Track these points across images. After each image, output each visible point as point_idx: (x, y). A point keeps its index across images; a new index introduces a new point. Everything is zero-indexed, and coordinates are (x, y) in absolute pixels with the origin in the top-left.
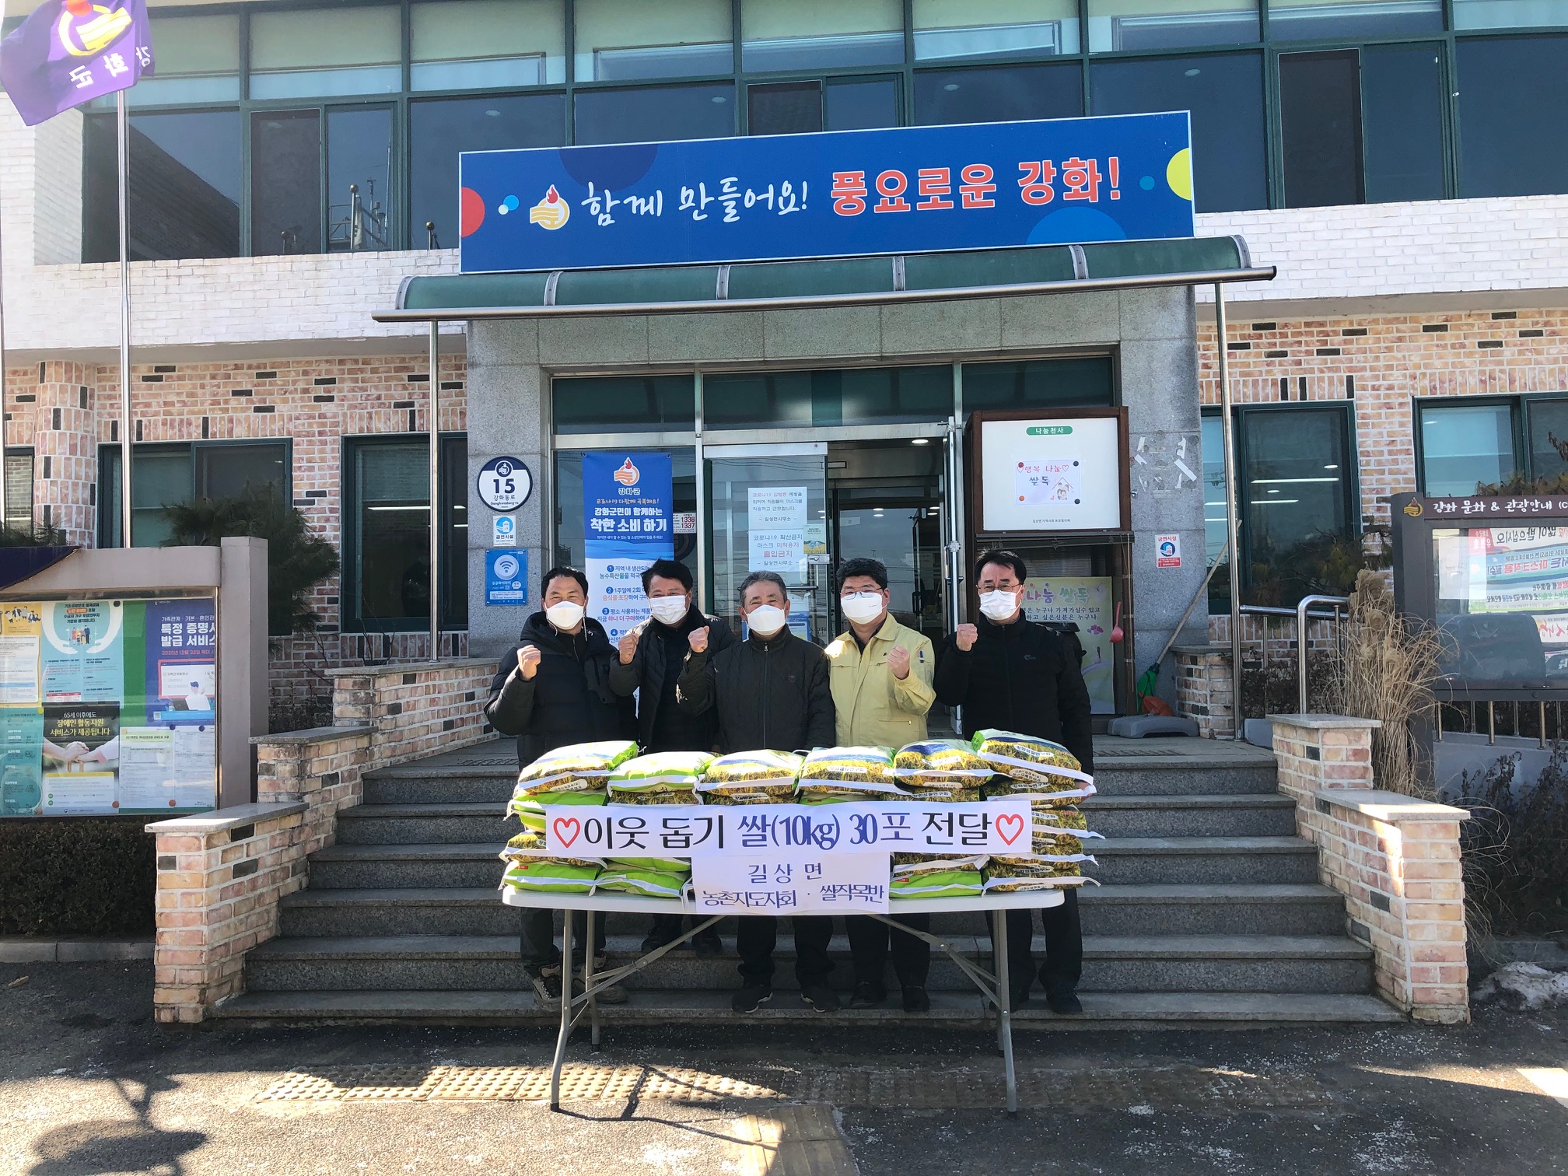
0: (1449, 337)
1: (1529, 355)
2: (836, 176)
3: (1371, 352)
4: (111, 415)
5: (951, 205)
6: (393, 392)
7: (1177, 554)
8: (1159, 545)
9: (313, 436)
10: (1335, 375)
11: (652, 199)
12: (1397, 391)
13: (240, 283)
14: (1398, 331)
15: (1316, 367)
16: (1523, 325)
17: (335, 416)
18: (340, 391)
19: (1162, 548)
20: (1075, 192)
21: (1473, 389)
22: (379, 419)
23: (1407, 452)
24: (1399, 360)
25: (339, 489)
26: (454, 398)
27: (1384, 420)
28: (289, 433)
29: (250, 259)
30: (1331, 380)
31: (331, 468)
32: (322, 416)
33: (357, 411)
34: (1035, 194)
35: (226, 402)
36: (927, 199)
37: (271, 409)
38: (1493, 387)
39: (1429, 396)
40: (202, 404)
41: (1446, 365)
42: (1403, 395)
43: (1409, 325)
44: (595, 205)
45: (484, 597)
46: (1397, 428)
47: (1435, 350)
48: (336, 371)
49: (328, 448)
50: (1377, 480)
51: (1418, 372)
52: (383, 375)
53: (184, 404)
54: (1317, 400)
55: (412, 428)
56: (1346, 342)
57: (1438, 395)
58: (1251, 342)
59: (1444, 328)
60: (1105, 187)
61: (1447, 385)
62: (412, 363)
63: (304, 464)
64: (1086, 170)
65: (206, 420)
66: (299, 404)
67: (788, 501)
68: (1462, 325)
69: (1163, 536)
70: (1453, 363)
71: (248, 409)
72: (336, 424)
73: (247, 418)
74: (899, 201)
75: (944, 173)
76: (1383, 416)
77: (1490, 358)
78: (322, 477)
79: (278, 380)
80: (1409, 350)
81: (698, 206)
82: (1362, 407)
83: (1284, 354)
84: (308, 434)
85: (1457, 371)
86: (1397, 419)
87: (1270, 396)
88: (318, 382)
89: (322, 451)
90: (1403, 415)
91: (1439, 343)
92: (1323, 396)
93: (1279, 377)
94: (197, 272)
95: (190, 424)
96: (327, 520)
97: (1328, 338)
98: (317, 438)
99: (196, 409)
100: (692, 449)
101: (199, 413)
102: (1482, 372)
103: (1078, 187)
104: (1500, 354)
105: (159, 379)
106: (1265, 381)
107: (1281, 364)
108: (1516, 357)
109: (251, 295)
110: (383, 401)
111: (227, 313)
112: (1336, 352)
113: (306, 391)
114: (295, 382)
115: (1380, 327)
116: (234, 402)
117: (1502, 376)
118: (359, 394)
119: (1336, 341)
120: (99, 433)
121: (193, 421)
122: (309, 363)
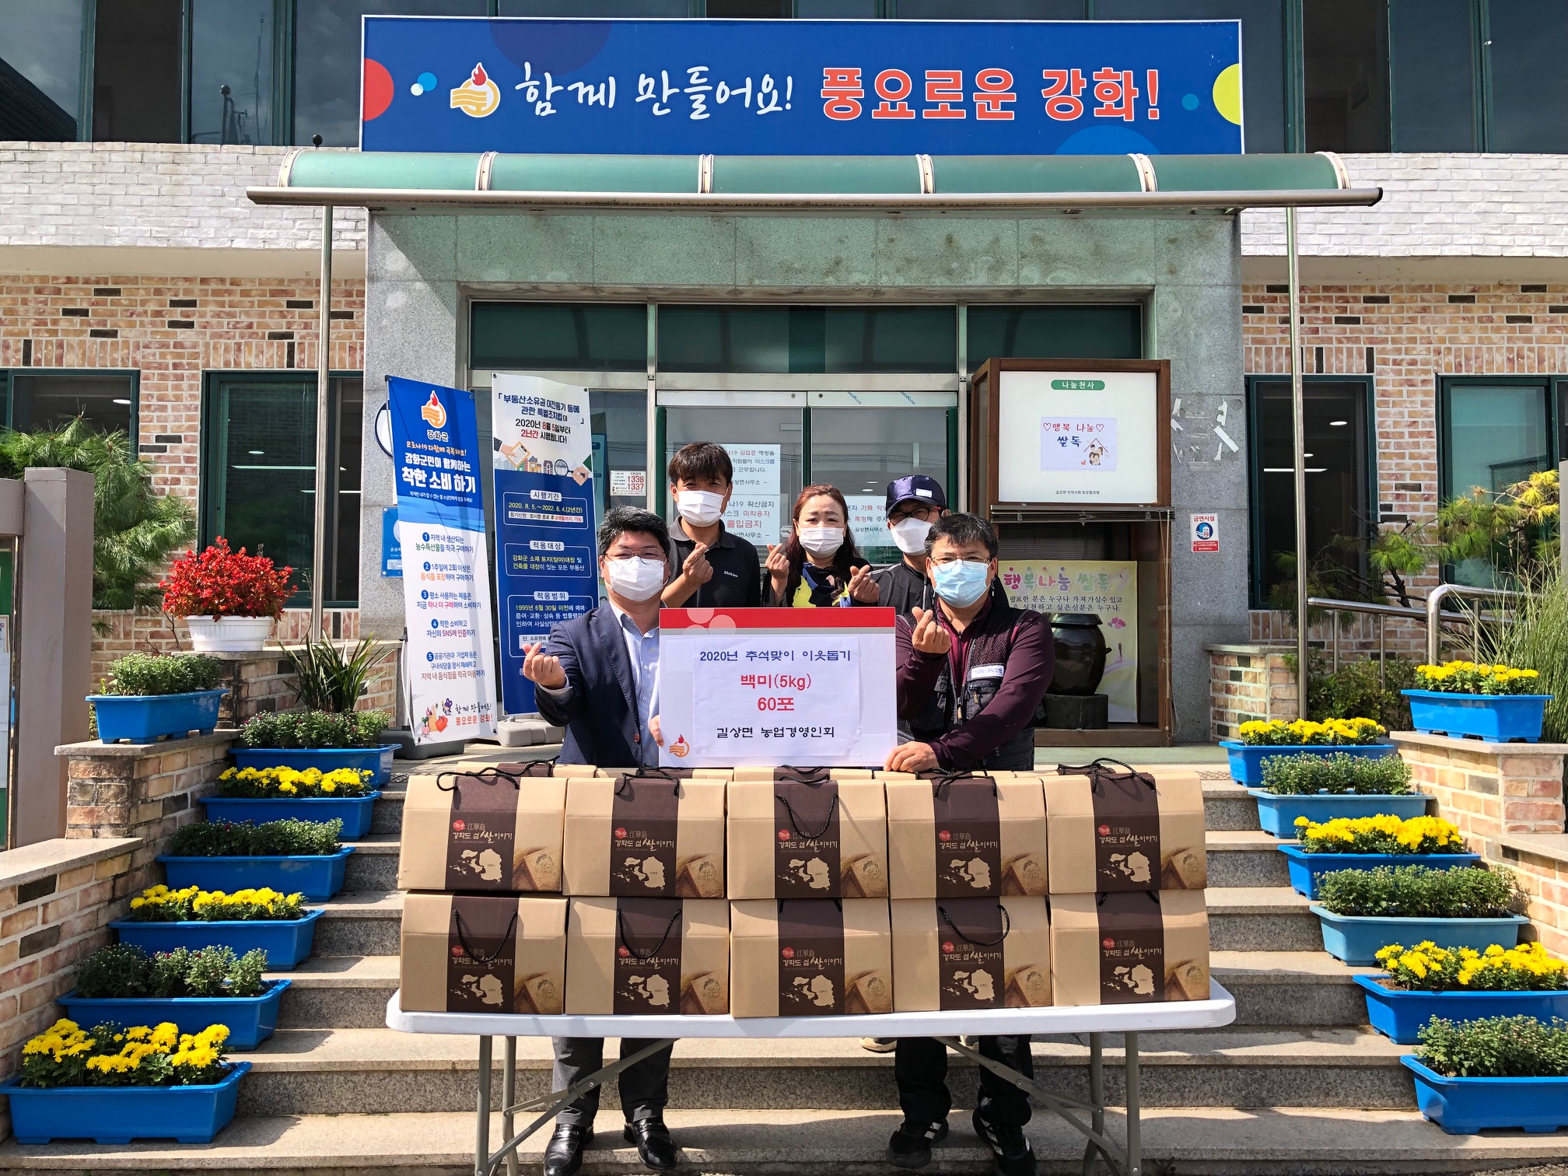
0: (1477, 309)
1: (1559, 333)
2: (827, 73)
3: (1393, 322)
5: (963, 115)
6: (267, 320)
7: (1215, 537)
8: (1194, 525)
9: (167, 368)
10: (1354, 346)
11: (603, 86)
12: (1419, 366)
13: (74, 173)
14: (1423, 300)
15: (1334, 336)
16: (1554, 299)
17: (194, 346)
18: (202, 315)
19: (1198, 529)
20: (1107, 106)
21: (1500, 367)
22: (250, 352)
23: (1429, 434)
24: (1422, 332)
25: (198, 434)
26: (343, 330)
27: (1405, 398)
28: (135, 364)
29: (88, 145)
30: (1350, 351)
31: (188, 408)
32: (177, 345)
33: (223, 341)
34: (1060, 108)
35: (55, 322)
36: (935, 105)
37: (113, 334)
38: (1521, 367)
39: (1454, 374)
40: (24, 323)
41: (1472, 340)
42: (1427, 372)
43: (1434, 293)
44: (531, 90)
45: (380, 567)
46: (1419, 408)
47: (1461, 324)
48: (196, 292)
49: (185, 384)
50: (1397, 465)
51: (1443, 347)
52: (256, 299)
54: (1335, 374)
55: (291, 364)
56: (1366, 310)
57: (1464, 373)
58: (1265, 305)
59: (1470, 299)
60: (1142, 104)
61: (1472, 362)
62: (293, 287)
63: (154, 402)
64: (1120, 83)
65: (27, 343)
66: (150, 329)
67: (757, 461)
68: (1490, 297)
69: (1199, 515)
70: (1480, 338)
71: (81, 333)
72: (196, 356)
73: (82, 344)
74: (902, 108)
75: (956, 76)
76: (1405, 394)
77: (1518, 335)
78: (177, 419)
79: (123, 298)
80: (1434, 322)
81: (659, 99)
82: (1381, 383)
84: (160, 367)
85: (1484, 347)
86: (1419, 398)
87: (1283, 367)
88: (174, 304)
89: (176, 388)
90: (1426, 393)
91: (1465, 315)
92: (1340, 369)
94: (20, 157)
95: (7, 347)
96: (182, 471)
97: (1348, 305)
98: (171, 371)
99: (16, 329)
100: (643, 395)
101: (19, 334)
102: (1510, 350)
103: (1111, 103)
104: (1529, 330)
106: (1279, 349)
108: (1546, 334)
109: (89, 189)
110: (255, 330)
111: (58, 210)
112: (1356, 321)
113: (158, 314)
114: (144, 303)
115: (1405, 295)
116: (65, 323)
117: (1532, 355)
118: (225, 321)
119: (1355, 309)
121: (12, 344)
122: (163, 280)
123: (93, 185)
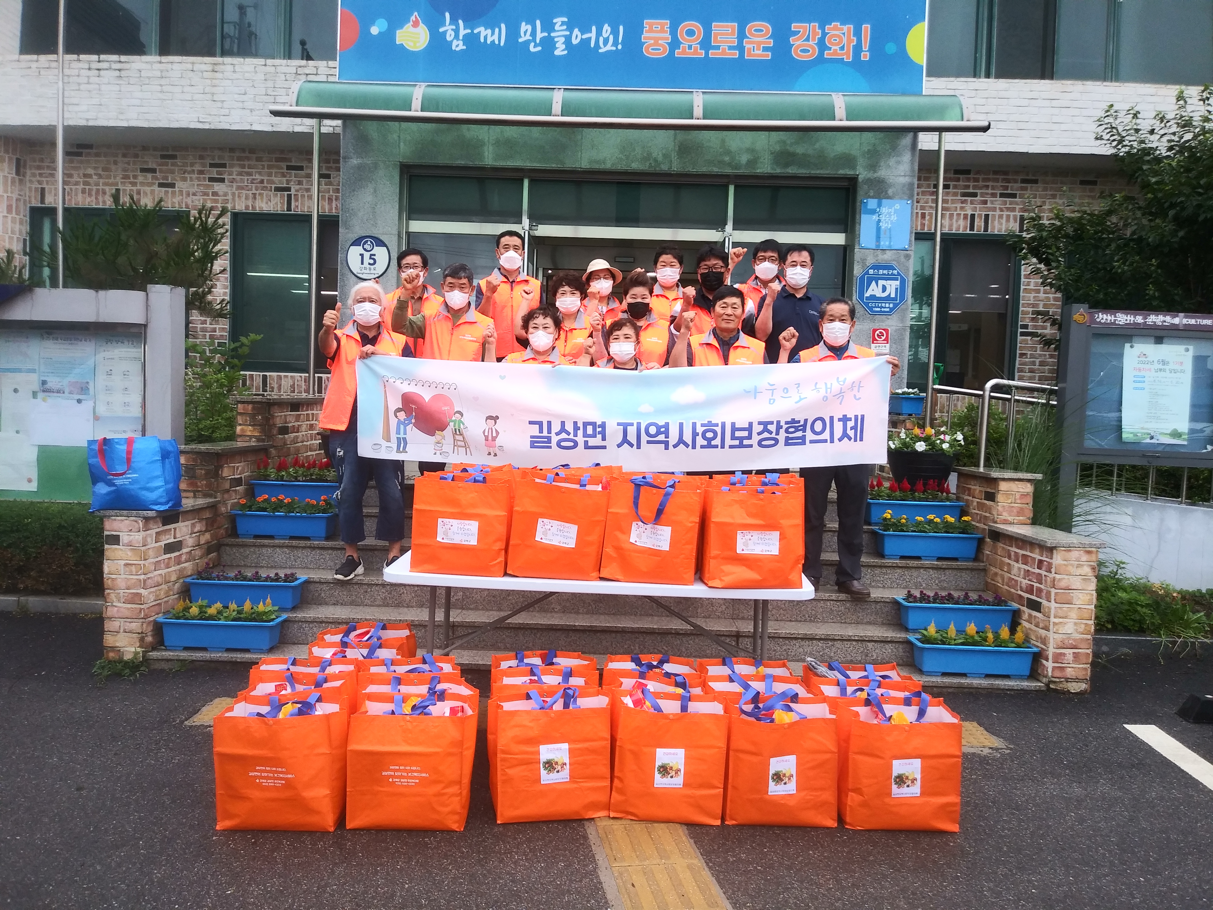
0: (1099, 190)
2: (647, 23)
3: (1040, 198)
4: (40, 183)
5: (736, 54)
6: (273, 178)
10: (1012, 214)
11: (497, 30)
13: (149, 78)
14: (1061, 183)
15: (998, 206)
17: (226, 194)
18: (230, 175)
20: (834, 50)
22: (262, 199)
26: (324, 187)
28: (187, 206)
29: (158, 58)
30: (1008, 217)
32: (215, 194)
33: (244, 192)
34: (802, 51)
35: (135, 177)
36: (718, 48)
37: (172, 186)
40: (115, 177)
43: (1070, 178)
44: (450, 32)
47: (1087, 200)
48: (226, 158)
49: (220, 220)
50: (1034, 297)
52: (266, 163)
53: (100, 176)
54: (996, 233)
55: (289, 209)
56: (1022, 189)
58: (951, 183)
59: (1094, 183)
60: (858, 49)
62: (290, 156)
64: (844, 34)
65: (117, 191)
66: (196, 183)
68: (1109, 181)
71: (153, 184)
72: (227, 202)
73: (153, 192)
74: (696, 49)
75: (733, 28)
79: (179, 162)
80: (1068, 198)
81: (534, 40)
83: (975, 195)
87: (960, 227)
91: (1091, 194)
92: (1000, 230)
93: (969, 212)
94: (115, 66)
95: (104, 193)
97: (1010, 185)
99: (110, 181)
101: (112, 184)
103: (837, 48)
105: (79, 154)
107: (972, 203)
109: (159, 88)
110: (265, 185)
111: (137, 102)
112: (1014, 196)
113: (201, 172)
114: (192, 165)
115: (1049, 178)
116: (141, 177)
118: (246, 178)
119: (1014, 187)
120: (30, 197)
121: (107, 190)
122: (205, 149)
123: (161, 85)
